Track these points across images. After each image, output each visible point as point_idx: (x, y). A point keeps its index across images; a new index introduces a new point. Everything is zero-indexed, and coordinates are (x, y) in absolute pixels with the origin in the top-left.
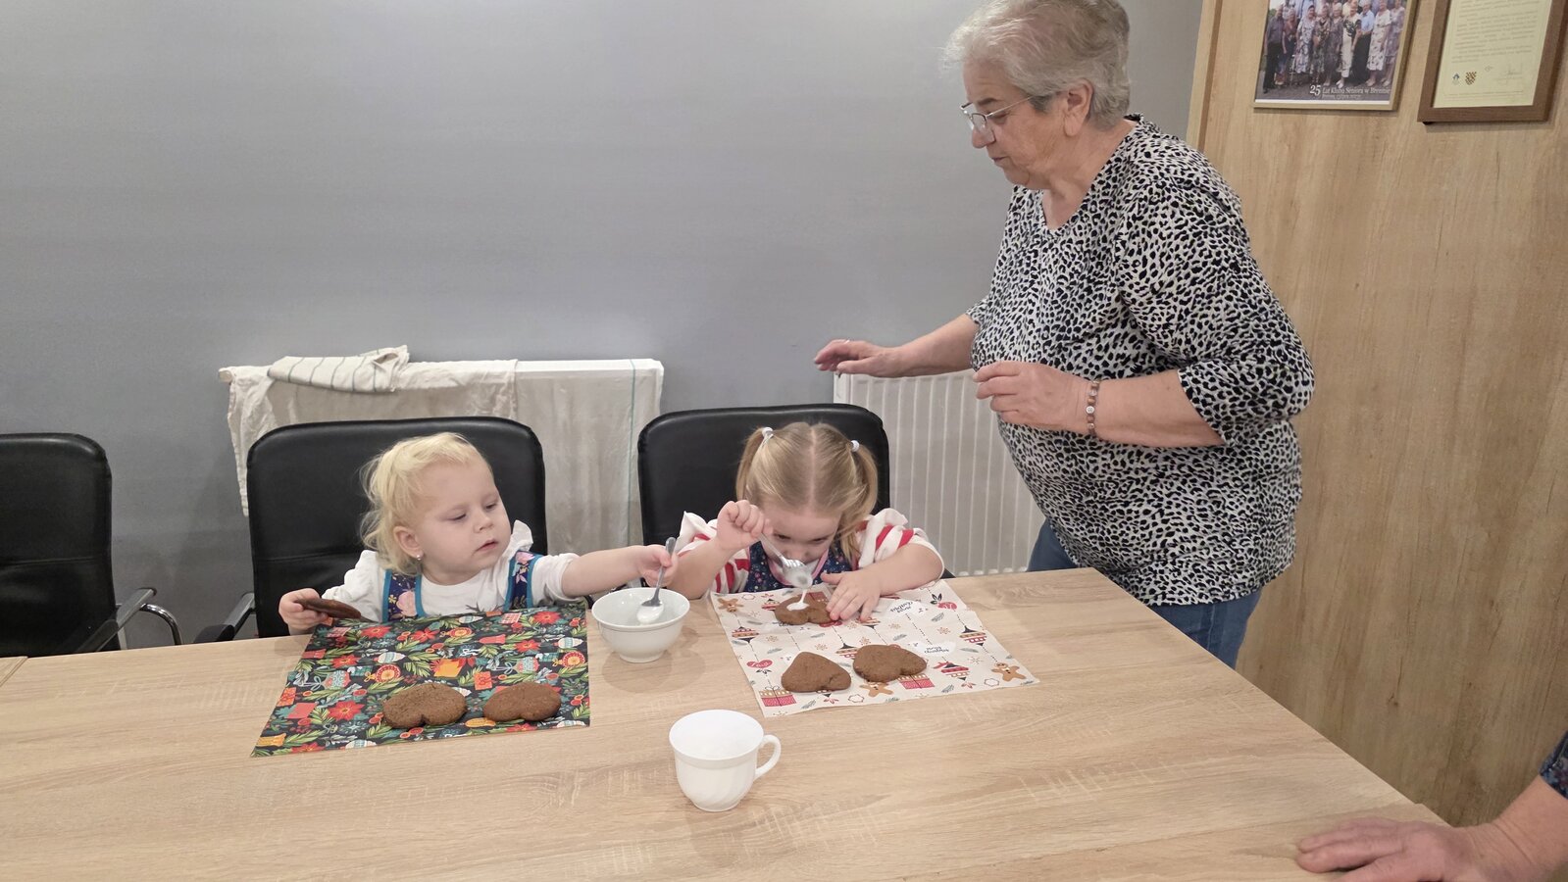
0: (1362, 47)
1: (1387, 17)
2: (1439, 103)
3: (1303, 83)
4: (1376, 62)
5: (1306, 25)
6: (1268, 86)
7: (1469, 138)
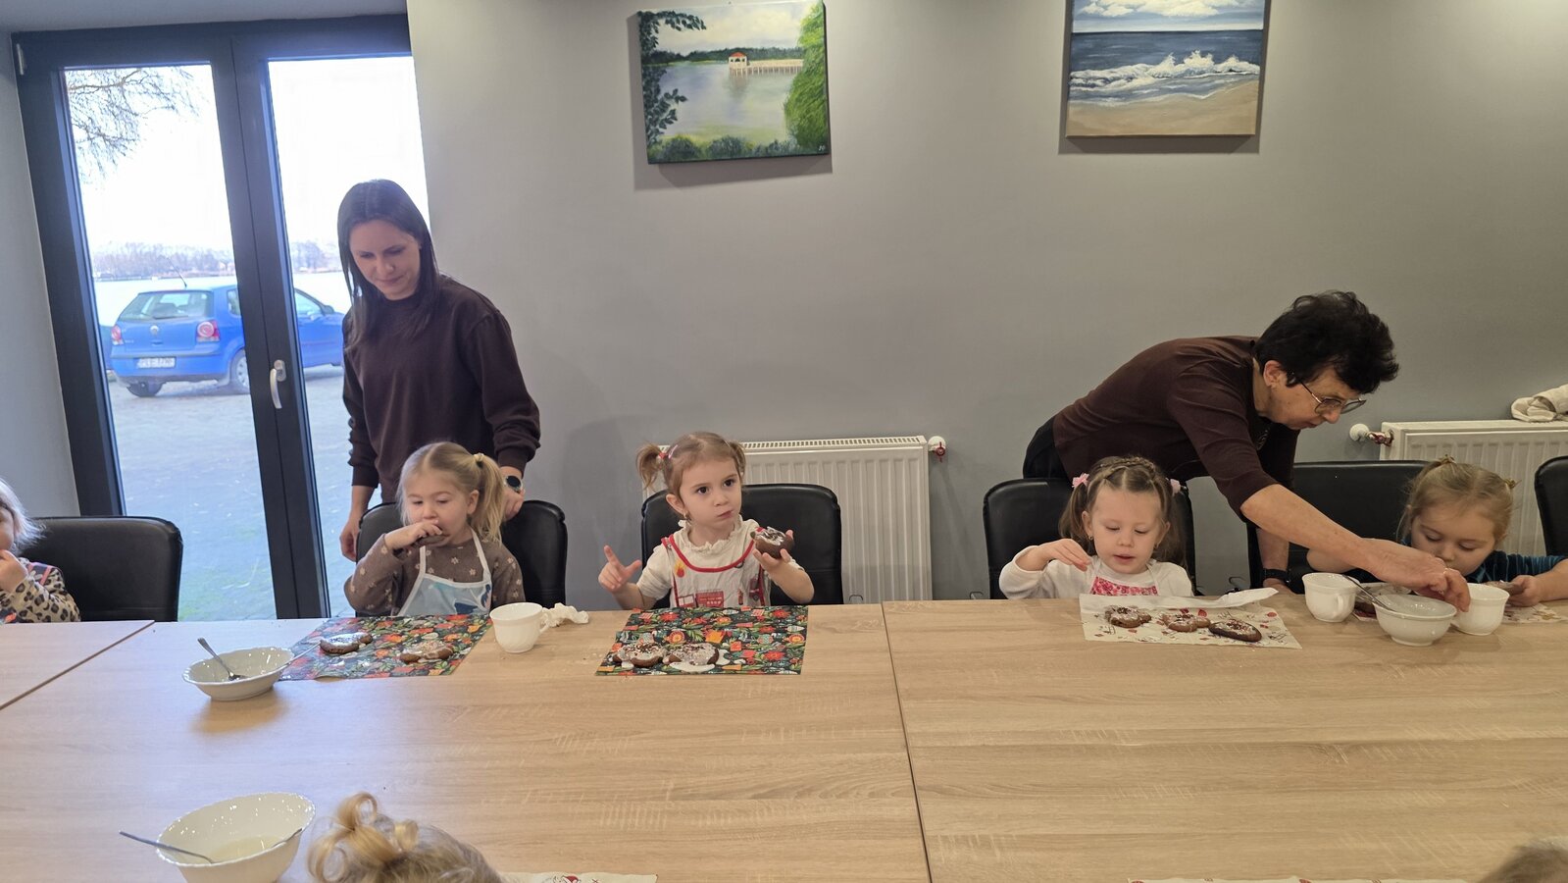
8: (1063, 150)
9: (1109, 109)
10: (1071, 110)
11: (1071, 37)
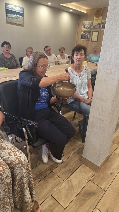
0: (88, 37)
1: (89, 35)
2: (92, 40)
3: (84, 39)
4: (88, 38)
5: (84, 35)
6: (81, 38)
7: (94, 42)
8: (6, 23)
9: (11, 19)
10: (7, 18)
11: (6, 10)
